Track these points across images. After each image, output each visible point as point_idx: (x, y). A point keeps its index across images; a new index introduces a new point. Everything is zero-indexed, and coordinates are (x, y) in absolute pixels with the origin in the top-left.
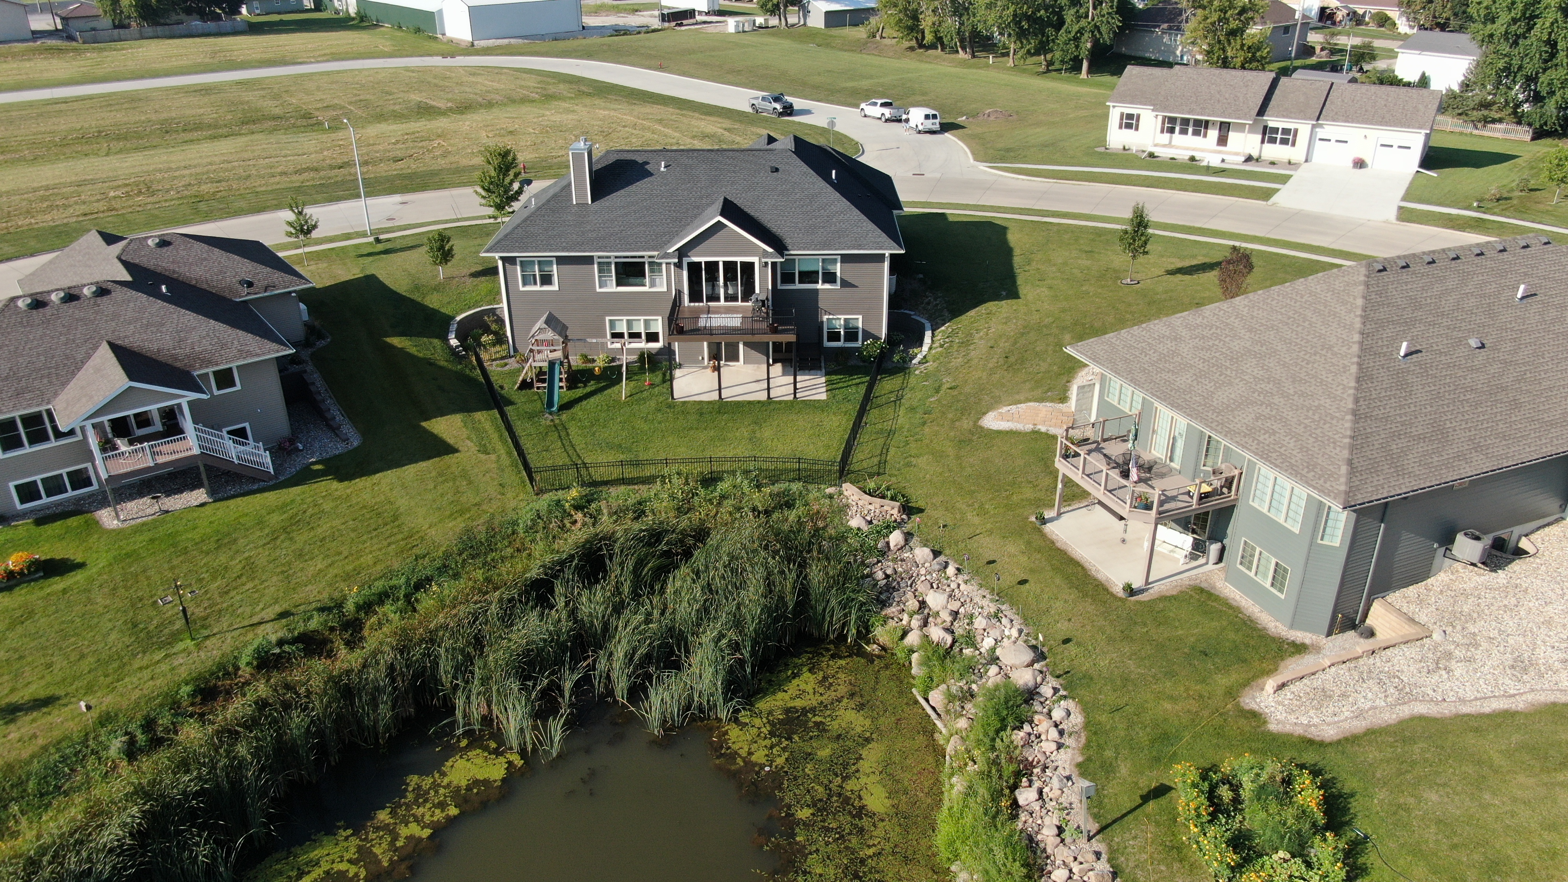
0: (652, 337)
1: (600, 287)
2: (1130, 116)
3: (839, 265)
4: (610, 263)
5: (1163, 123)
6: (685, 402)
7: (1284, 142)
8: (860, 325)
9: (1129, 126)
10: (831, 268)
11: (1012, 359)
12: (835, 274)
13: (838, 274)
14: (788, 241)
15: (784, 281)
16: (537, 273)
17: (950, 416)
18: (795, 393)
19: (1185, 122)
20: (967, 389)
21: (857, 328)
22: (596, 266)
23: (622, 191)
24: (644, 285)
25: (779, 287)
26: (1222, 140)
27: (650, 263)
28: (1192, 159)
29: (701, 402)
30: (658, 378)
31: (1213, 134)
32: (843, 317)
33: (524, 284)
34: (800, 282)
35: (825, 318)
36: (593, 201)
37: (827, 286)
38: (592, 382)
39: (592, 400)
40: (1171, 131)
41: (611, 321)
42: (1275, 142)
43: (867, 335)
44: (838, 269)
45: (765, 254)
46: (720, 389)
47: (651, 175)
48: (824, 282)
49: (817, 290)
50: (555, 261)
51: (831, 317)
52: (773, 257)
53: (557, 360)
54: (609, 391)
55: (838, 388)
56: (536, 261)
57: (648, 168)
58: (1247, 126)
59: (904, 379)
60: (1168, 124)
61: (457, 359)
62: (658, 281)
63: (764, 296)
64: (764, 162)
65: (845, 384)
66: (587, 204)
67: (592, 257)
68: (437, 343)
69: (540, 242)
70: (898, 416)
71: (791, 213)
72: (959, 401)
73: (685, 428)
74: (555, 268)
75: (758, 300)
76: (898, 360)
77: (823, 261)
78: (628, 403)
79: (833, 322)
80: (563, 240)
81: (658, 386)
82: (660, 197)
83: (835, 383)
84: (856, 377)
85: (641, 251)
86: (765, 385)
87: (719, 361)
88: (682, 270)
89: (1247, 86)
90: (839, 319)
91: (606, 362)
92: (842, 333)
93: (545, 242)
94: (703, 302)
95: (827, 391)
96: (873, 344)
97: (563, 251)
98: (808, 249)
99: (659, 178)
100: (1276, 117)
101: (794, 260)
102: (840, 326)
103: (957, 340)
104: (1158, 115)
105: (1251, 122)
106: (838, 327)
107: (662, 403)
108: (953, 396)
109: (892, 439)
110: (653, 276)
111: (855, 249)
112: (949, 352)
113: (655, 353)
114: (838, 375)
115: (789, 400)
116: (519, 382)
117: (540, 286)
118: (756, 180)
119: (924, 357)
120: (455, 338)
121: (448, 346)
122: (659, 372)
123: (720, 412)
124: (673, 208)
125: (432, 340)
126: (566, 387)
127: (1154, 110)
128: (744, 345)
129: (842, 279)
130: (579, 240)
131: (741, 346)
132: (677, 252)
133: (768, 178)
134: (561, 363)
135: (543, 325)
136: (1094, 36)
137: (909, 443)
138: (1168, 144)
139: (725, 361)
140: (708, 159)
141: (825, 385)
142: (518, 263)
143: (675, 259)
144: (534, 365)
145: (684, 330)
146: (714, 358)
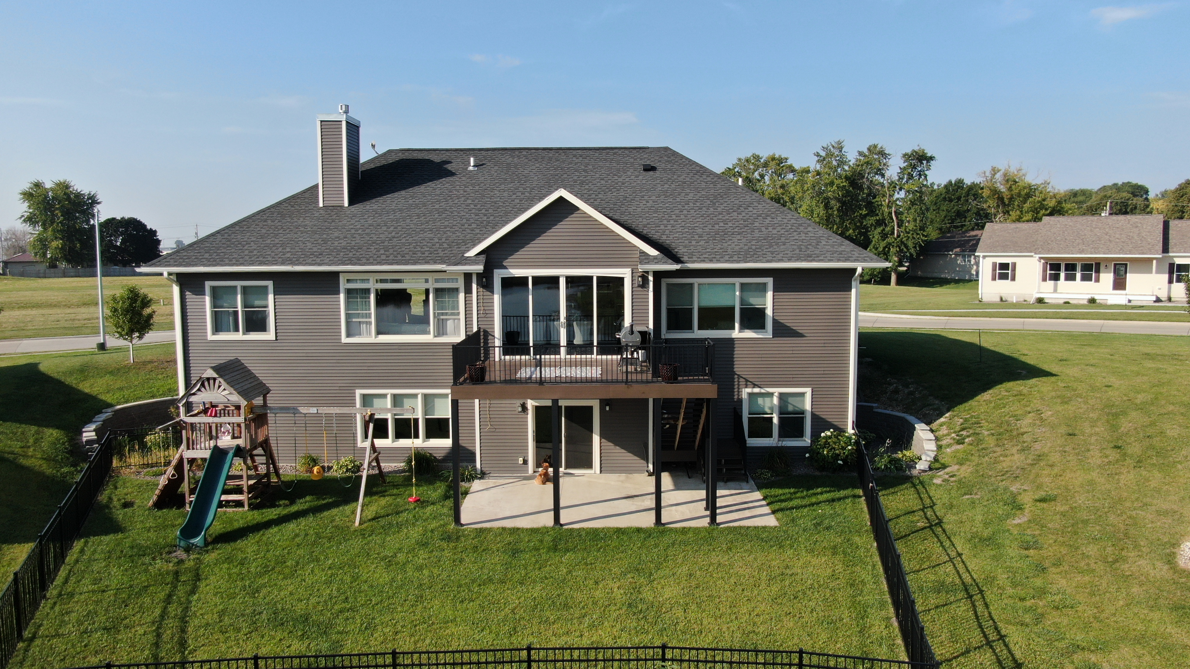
0: (436, 428)
1: (348, 335)
2: (1004, 266)
3: (770, 294)
4: (367, 291)
5: (1045, 271)
6: (482, 530)
8: (808, 406)
9: (1004, 277)
10: (755, 302)
12: (761, 312)
13: (769, 312)
14: (681, 250)
15: (671, 327)
16: (240, 309)
17: (1092, 551)
18: (713, 516)
19: (1071, 267)
20: (1083, 500)
21: (803, 412)
22: (342, 296)
23: (403, 193)
24: (427, 333)
25: (665, 334)
26: (1119, 284)
27: (437, 291)
28: (1092, 301)
29: (515, 531)
30: (435, 492)
31: (1107, 278)
32: (776, 391)
33: (217, 328)
34: (700, 328)
35: (746, 392)
36: (351, 202)
37: (749, 334)
38: (308, 498)
39: (291, 526)
40: (1056, 278)
41: (364, 397)
43: (819, 424)
44: (768, 302)
45: (644, 257)
46: (557, 509)
47: (452, 174)
48: (744, 326)
49: (730, 342)
50: (270, 284)
51: (756, 390)
52: (657, 263)
53: (232, 448)
54: (334, 511)
55: (792, 508)
56: (239, 284)
57: (449, 167)
58: (1154, 262)
59: (918, 493)
60: (1050, 270)
61: (71, 459)
62: (450, 324)
63: (643, 329)
64: (632, 160)
65: (805, 502)
66: (342, 207)
67: (336, 274)
68: (52, 434)
69: (246, 252)
70: (960, 555)
71: (682, 217)
72: (1085, 522)
73: (473, 581)
74: (271, 297)
75: (632, 332)
76: (885, 465)
77: (742, 285)
78: (361, 533)
79: (760, 401)
80: (288, 250)
81: (433, 504)
82: (463, 199)
83: (782, 501)
84: (819, 490)
85: (421, 264)
86: (650, 502)
87: (556, 466)
88: (492, 292)
89: (1137, 227)
90: (772, 394)
91: (348, 470)
92: (775, 420)
93: (255, 252)
94: (529, 354)
95: (774, 512)
96: (836, 437)
97: (283, 263)
98: (718, 261)
99: (464, 178)
100: (1185, 252)
101: (691, 285)
102: (772, 408)
103: (986, 433)
104: (1041, 258)
105: (1160, 256)
106: (769, 411)
107: (432, 531)
108: (1063, 514)
109: (987, 606)
110: (443, 314)
111: (802, 261)
112: (983, 449)
113: (439, 455)
114: (781, 487)
115: (705, 528)
116: (157, 492)
117: (244, 334)
118: (620, 180)
119: (932, 462)
120: (94, 430)
121: (71, 440)
122: (438, 484)
123: (555, 549)
124: (483, 211)
125: (46, 430)
126: (250, 505)
127: (1036, 254)
128: (602, 436)
129: (775, 322)
130: (315, 249)
131: (596, 439)
132: (483, 258)
133: (640, 177)
134: (239, 452)
135: (210, 373)
136: (901, 251)
137: (1042, 615)
138: (1055, 290)
139: (566, 468)
140: (543, 158)
141: (764, 503)
142: (207, 290)
143: (480, 268)
144: (189, 454)
145: (487, 378)
146: (545, 461)
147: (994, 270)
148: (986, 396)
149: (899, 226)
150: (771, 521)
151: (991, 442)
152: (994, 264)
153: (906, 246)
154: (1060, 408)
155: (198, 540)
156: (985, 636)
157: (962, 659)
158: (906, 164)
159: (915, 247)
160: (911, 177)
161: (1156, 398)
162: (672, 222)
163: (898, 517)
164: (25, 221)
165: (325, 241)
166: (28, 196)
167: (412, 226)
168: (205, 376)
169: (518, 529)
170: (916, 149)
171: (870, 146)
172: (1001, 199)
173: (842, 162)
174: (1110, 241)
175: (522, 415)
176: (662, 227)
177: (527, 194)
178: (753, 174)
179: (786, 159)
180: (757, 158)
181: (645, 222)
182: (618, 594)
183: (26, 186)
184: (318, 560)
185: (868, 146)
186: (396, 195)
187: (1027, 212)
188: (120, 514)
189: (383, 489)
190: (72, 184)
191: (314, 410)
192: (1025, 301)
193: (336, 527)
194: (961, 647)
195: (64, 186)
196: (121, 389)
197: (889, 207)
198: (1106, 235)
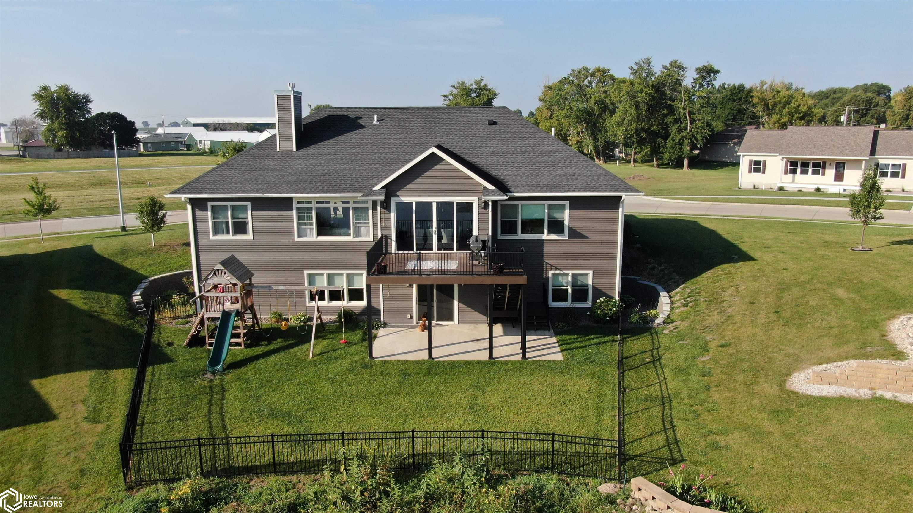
0: (356, 295)
1: (299, 236)
2: (758, 163)
3: (567, 212)
4: (310, 209)
5: (786, 166)
6: (385, 362)
7: (895, 175)
8: (590, 282)
9: (757, 170)
10: (558, 216)
11: (786, 314)
12: (562, 223)
13: (566, 223)
14: (510, 183)
15: (504, 232)
16: (230, 220)
17: (740, 378)
18: (524, 353)
19: (805, 164)
20: (745, 346)
21: (587, 286)
22: (295, 212)
23: (331, 141)
24: (348, 235)
25: (500, 237)
26: (839, 177)
27: (355, 209)
28: (818, 190)
29: (405, 362)
30: (356, 336)
31: (830, 172)
32: (571, 272)
33: (216, 233)
34: (522, 233)
35: (551, 273)
36: (298, 148)
37: (553, 236)
38: (279, 340)
39: (272, 358)
40: (794, 172)
41: (310, 275)
42: (887, 176)
43: (597, 293)
44: (566, 216)
45: (486, 191)
46: (430, 348)
47: (361, 127)
48: (550, 232)
49: (542, 241)
50: (249, 204)
51: (558, 272)
52: (493, 195)
53: (234, 310)
54: (296, 349)
55: (573, 349)
56: (229, 204)
57: (360, 121)
58: (864, 162)
59: (653, 339)
60: (790, 166)
61: (130, 315)
62: (363, 230)
63: (484, 238)
64: (481, 117)
65: (583, 344)
66: (292, 151)
67: (291, 199)
68: (115, 298)
69: (233, 184)
70: (665, 379)
71: (512, 159)
72: (742, 360)
73: (382, 393)
74: (249, 212)
75: (477, 241)
76: (637, 320)
77: (549, 206)
78: (314, 363)
79: (560, 278)
80: (260, 182)
81: (355, 344)
82: (370, 146)
83: (567, 344)
84: (592, 337)
85: (344, 192)
86: (486, 344)
87: (430, 319)
88: (390, 212)
89: (854, 135)
90: (567, 275)
91: (301, 321)
92: (570, 291)
93: (239, 184)
94: (413, 251)
95: (562, 351)
96: (607, 302)
97: (257, 192)
98: (534, 191)
99: (370, 130)
100: (886, 155)
101: (517, 206)
102: (567, 283)
103: (702, 300)
104: (783, 158)
105: (868, 158)
106: (565, 285)
107: (356, 362)
108: (731, 355)
109: (671, 409)
110: (358, 223)
111: (587, 191)
112: (698, 311)
113: (357, 312)
114: (569, 334)
115: (519, 361)
116: (189, 337)
117: (233, 235)
118: (473, 131)
119: (665, 319)
120: (140, 295)
121: (127, 301)
122: (358, 331)
123: (429, 373)
124: (384, 155)
125: (111, 295)
126: (245, 344)
127: (780, 155)
128: (459, 301)
129: (570, 229)
130: (277, 182)
131: (456, 303)
132: (384, 191)
133: (486, 130)
134: (238, 314)
135: (219, 266)
136: (692, 142)
137: (699, 415)
138: (793, 181)
139: (437, 321)
140: (422, 115)
141: (557, 345)
142: (209, 208)
143: (382, 198)
144: (207, 315)
145: (388, 271)
146: (424, 316)
147: (750, 165)
148: (708, 274)
149: (691, 124)
150: (559, 357)
151: (704, 306)
152: (751, 161)
153: (696, 139)
154: (750, 284)
155: (219, 367)
156: (664, 426)
157: (648, 438)
158: (698, 76)
159: (702, 140)
160: (701, 85)
161: (812, 279)
162: (505, 163)
163: (636, 355)
164: (37, 116)
165: (283, 176)
166: (38, 97)
167: (338, 166)
168: (216, 268)
169: (407, 361)
170: (706, 64)
171: (672, 62)
172: (766, 105)
173: (650, 74)
174: (834, 146)
175: (409, 288)
176: (499, 167)
177: (412, 142)
178: (583, 82)
179: (609, 70)
180: (586, 69)
181: (488, 163)
182: (464, 401)
183: (37, 89)
184: (291, 380)
185: (670, 62)
186: (327, 142)
187: (785, 115)
188: (168, 350)
189: (324, 334)
190: (71, 87)
191: (281, 288)
192: (771, 188)
193: (298, 359)
194: (649, 432)
195: (65, 89)
196: (150, 265)
197: (684, 109)
198: (832, 141)
